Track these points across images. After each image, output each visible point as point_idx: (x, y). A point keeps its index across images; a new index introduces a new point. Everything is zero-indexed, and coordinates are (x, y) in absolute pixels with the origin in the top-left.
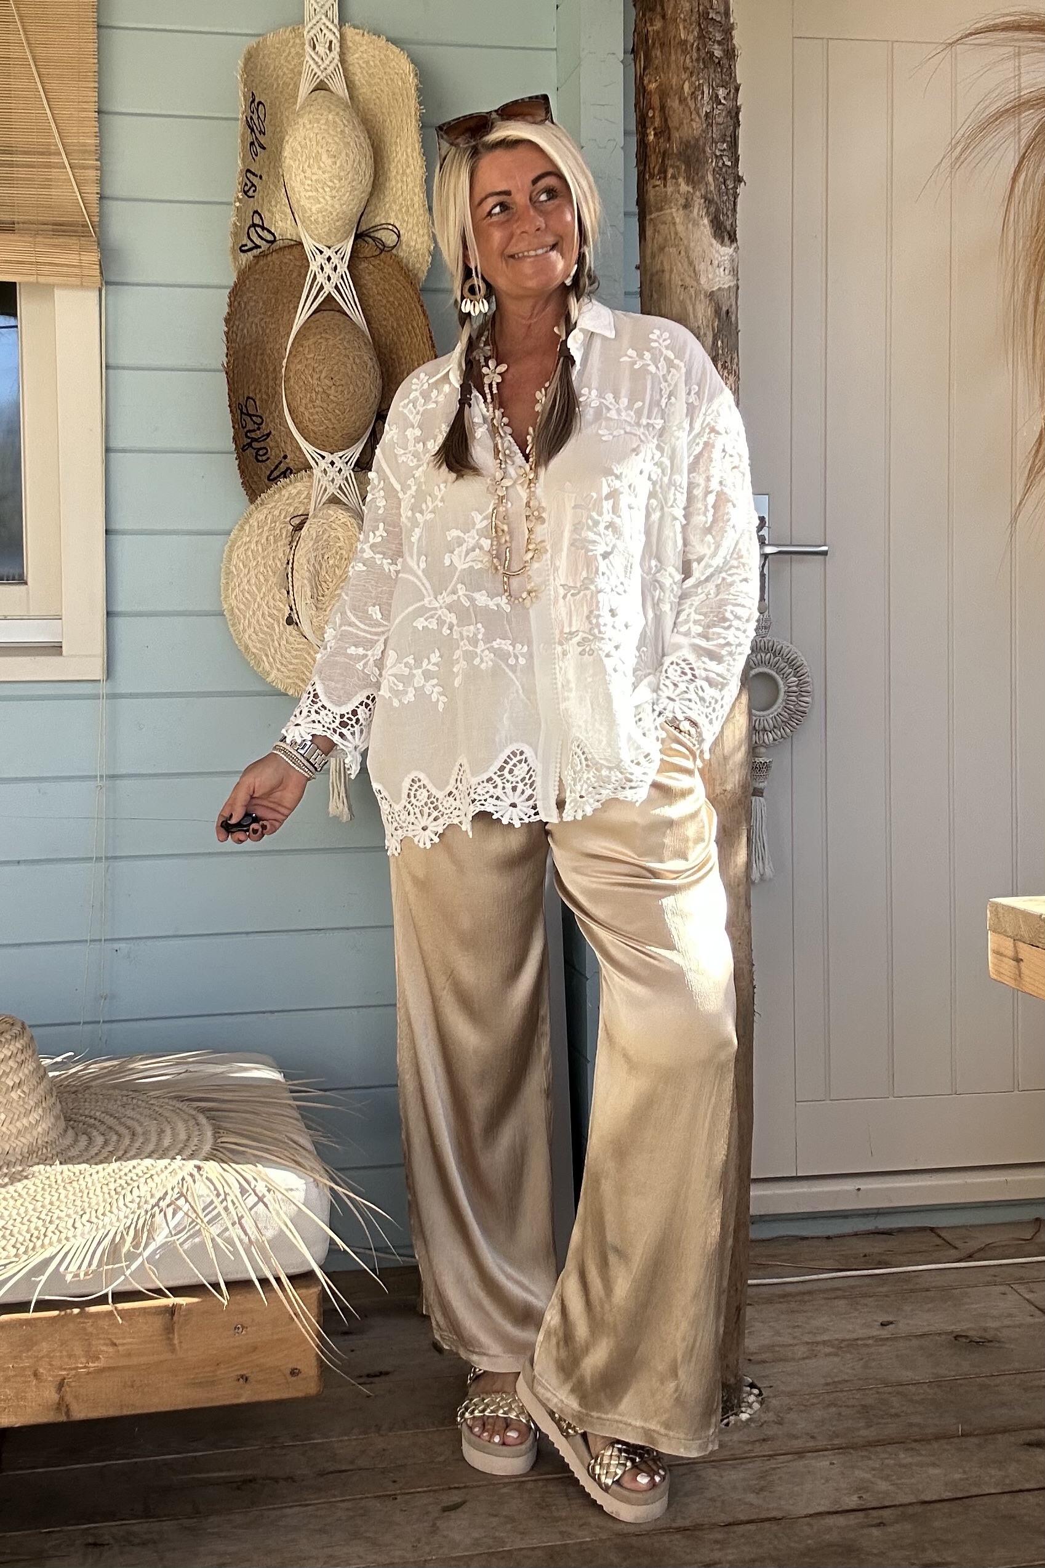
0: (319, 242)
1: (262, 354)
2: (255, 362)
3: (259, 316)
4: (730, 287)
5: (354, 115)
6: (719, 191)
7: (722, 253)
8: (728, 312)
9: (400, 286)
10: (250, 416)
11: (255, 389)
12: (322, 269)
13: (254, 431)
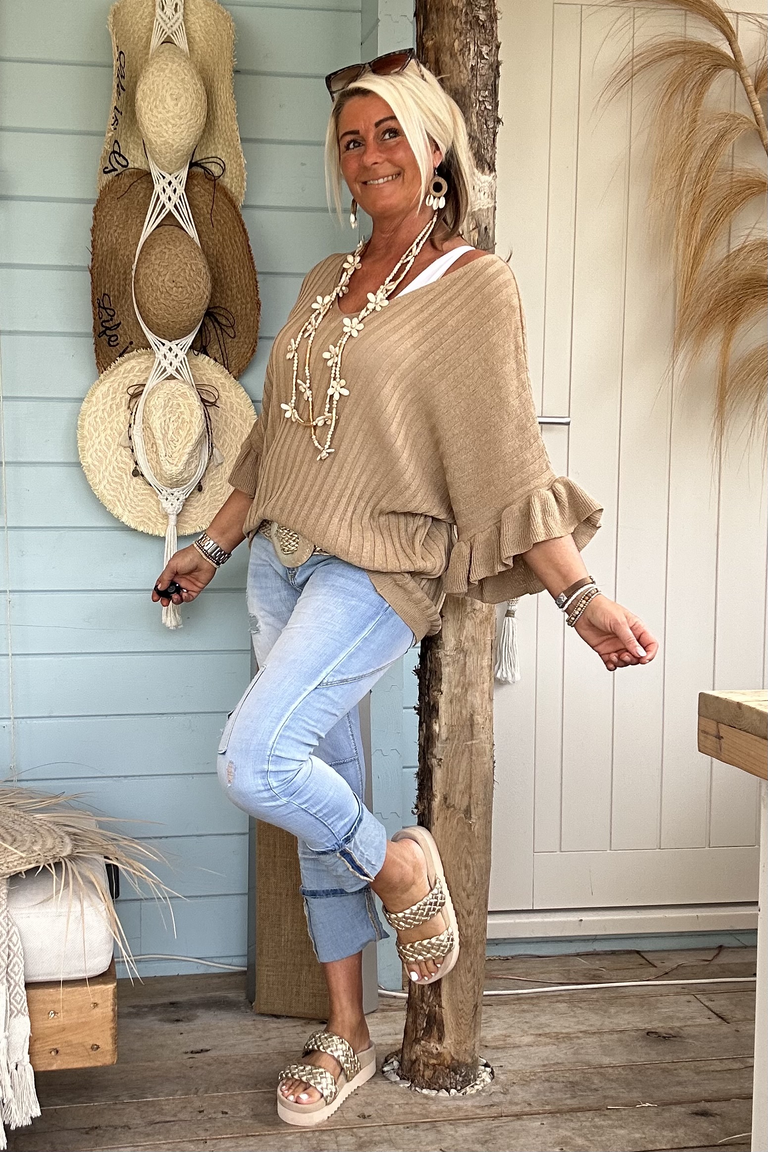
0: (164, 170)
1: (116, 259)
2: (110, 267)
3: (115, 228)
4: (488, 208)
5: (193, 65)
6: (481, 130)
7: (483, 181)
8: (486, 228)
9: (225, 207)
10: (105, 309)
11: (110, 287)
12: (164, 191)
13: (108, 321)
